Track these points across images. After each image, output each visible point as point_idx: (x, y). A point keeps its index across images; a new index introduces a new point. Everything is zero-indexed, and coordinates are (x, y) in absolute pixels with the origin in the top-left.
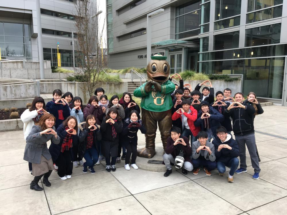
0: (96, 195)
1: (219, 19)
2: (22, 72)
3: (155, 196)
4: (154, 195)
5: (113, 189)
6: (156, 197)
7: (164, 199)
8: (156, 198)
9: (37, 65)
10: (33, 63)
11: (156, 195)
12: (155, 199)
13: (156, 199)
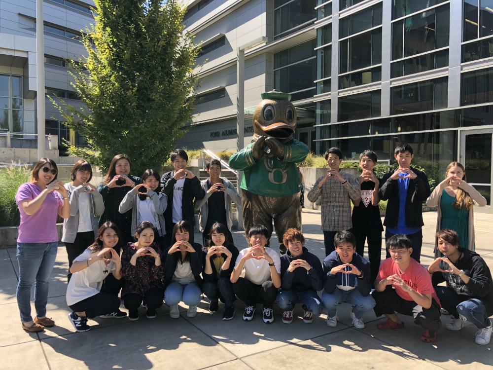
0: (160, 362)
1: (347, 72)
2: (3, 154)
3: (287, 359)
4: (285, 358)
5: (195, 349)
6: (290, 360)
7: (308, 365)
8: (291, 363)
9: (32, 143)
10: (24, 141)
11: (289, 357)
12: (288, 365)
13: (291, 365)
